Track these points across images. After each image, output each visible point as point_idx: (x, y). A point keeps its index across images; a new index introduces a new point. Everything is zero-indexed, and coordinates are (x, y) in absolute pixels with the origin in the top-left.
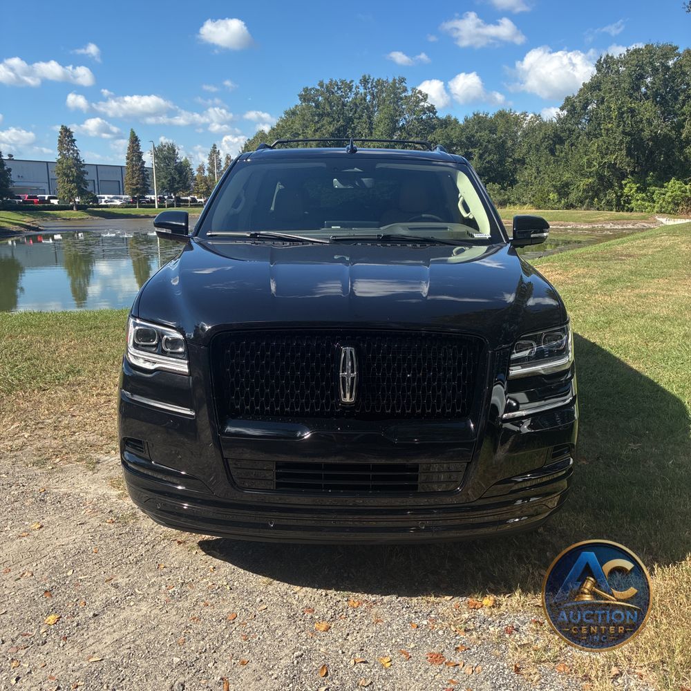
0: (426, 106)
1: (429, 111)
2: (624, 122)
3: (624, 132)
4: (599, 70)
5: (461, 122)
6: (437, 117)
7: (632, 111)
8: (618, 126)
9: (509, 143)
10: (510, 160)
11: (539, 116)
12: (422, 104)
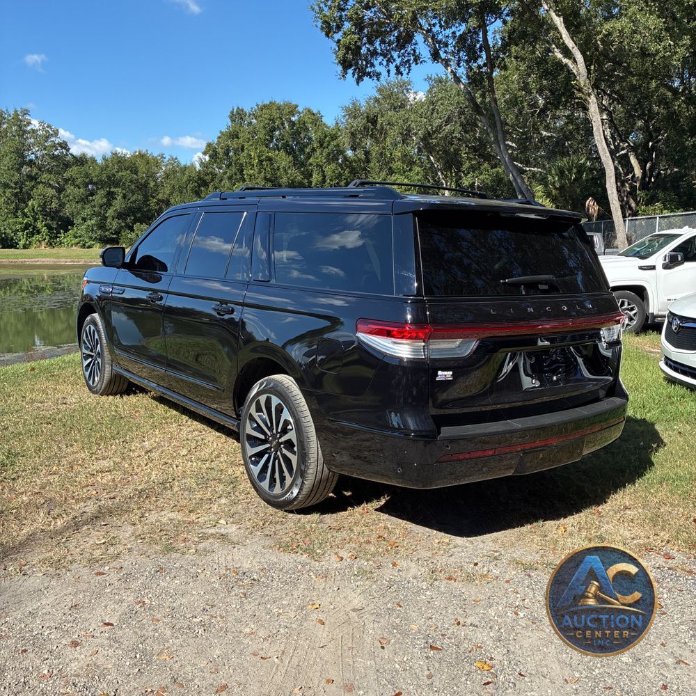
0: (57, 142)
1: (61, 147)
2: (265, 169)
3: (265, 178)
4: (233, 121)
5: (99, 160)
6: (72, 155)
7: (270, 159)
8: (260, 172)
9: (152, 184)
10: (155, 200)
11: (176, 159)
12: (53, 139)
